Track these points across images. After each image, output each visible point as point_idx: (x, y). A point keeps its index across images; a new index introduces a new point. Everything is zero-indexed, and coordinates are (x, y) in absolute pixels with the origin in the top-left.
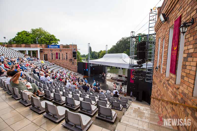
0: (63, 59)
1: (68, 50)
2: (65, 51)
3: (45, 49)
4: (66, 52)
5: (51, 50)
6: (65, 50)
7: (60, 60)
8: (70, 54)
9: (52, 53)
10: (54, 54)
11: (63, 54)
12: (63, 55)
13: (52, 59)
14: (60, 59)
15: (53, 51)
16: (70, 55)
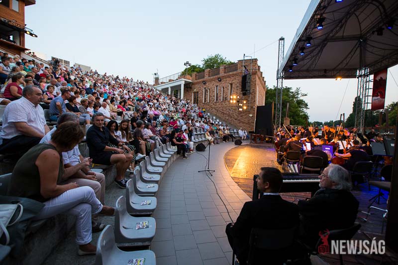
0: (223, 100)
1: (233, 75)
2: (228, 79)
3: (196, 81)
4: (230, 82)
5: (204, 82)
6: (229, 77)
7: (218, 102)
8: (238, 85)
9: (205, 88)
10: (209, 90)
11: (223, 87)
12: (223, 91)
13: (205, 101)
14: (218, 99)
15: (207, 84)
16: (238, 88)
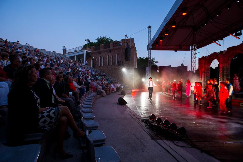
0: (113, 64)
1: (119, 48)
2: (116, 51)
3: (94, 52)
4: (117, 53)
7: (109, 66)
8: (122, 54)
9: (100, 57)
10: (103, 58)
11: (113, 56)
12: (113, 58)
14: (109, 64)
15: (102, 54)
